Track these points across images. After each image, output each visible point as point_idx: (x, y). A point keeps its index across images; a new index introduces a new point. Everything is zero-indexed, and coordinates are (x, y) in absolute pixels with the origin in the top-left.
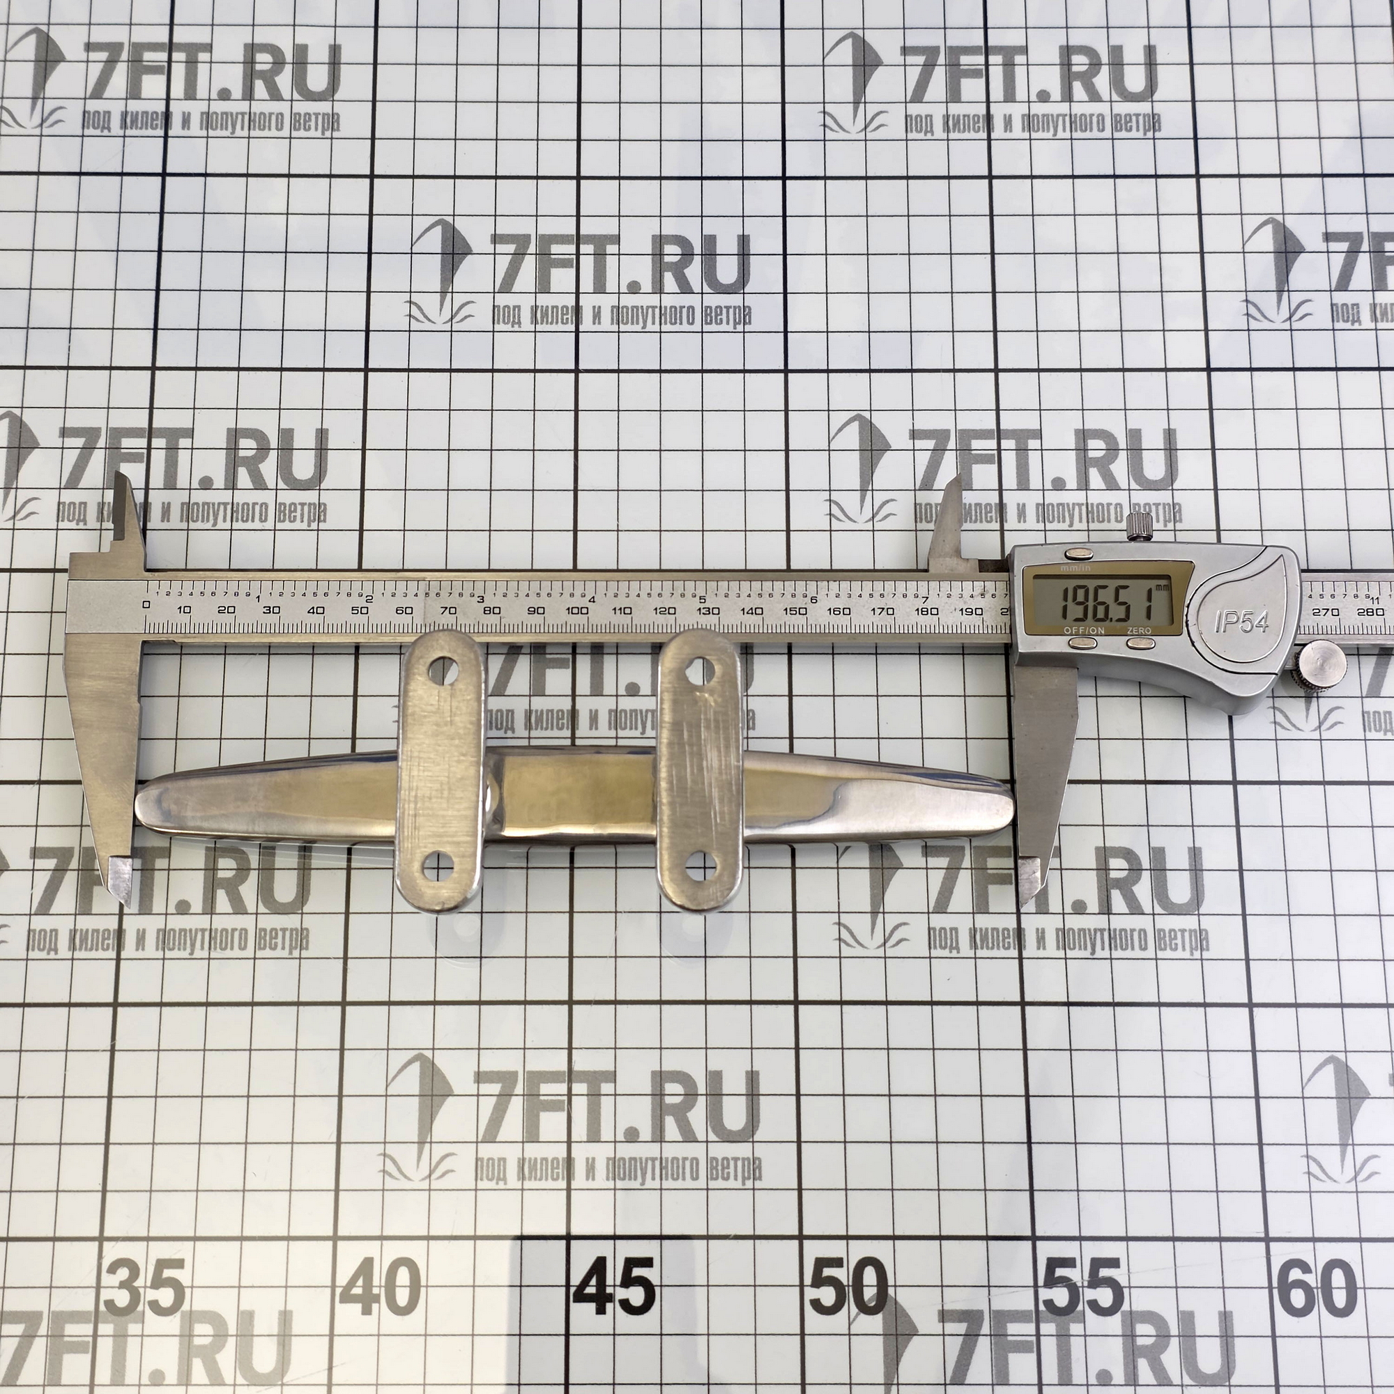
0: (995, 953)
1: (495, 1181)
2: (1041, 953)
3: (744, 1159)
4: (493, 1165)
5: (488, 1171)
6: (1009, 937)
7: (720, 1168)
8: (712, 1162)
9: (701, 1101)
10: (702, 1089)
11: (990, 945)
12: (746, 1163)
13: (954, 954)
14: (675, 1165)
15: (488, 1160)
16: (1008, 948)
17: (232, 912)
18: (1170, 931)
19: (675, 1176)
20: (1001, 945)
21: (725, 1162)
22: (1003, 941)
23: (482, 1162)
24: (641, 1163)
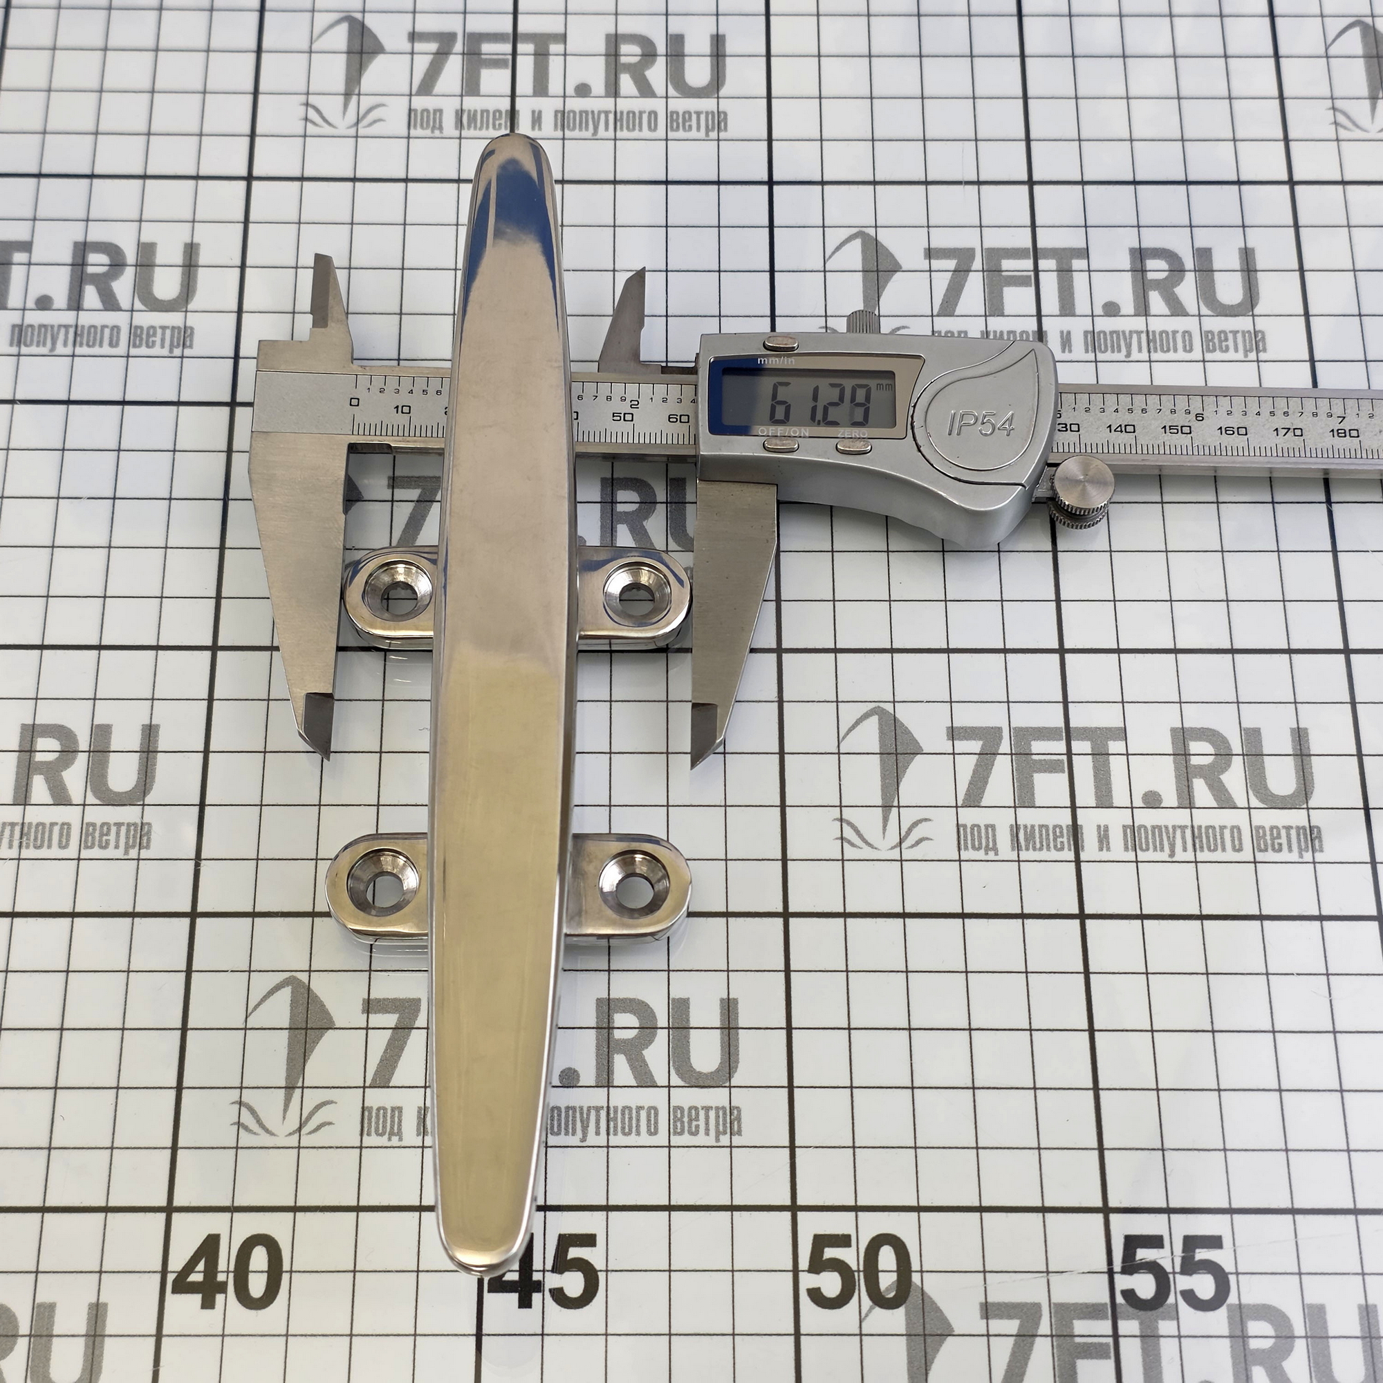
0: (1044, 855)
1: (386, 1136)
2: (1105, 855)
3: (717, 1109)
4: (385, 1116)
5: (377, 1123)
6: (1062, 836)
7: (686, 1119)
8: (675, 1112)
9: (662, 1036)
10: (662, 1021)
11: (1038, 845)
12: (721, 1113)
13: (991, 856)
14: (627, 1116)
15: (378, 1109)
16: (1062, 849)
17: (52, 803)
18: (1272, 828)
19: (627, 1130)
20: (1052, 845)
21: (693, 1112)
22: (1055, 840)
23: (370, 1113)
24: (582, 1114)
